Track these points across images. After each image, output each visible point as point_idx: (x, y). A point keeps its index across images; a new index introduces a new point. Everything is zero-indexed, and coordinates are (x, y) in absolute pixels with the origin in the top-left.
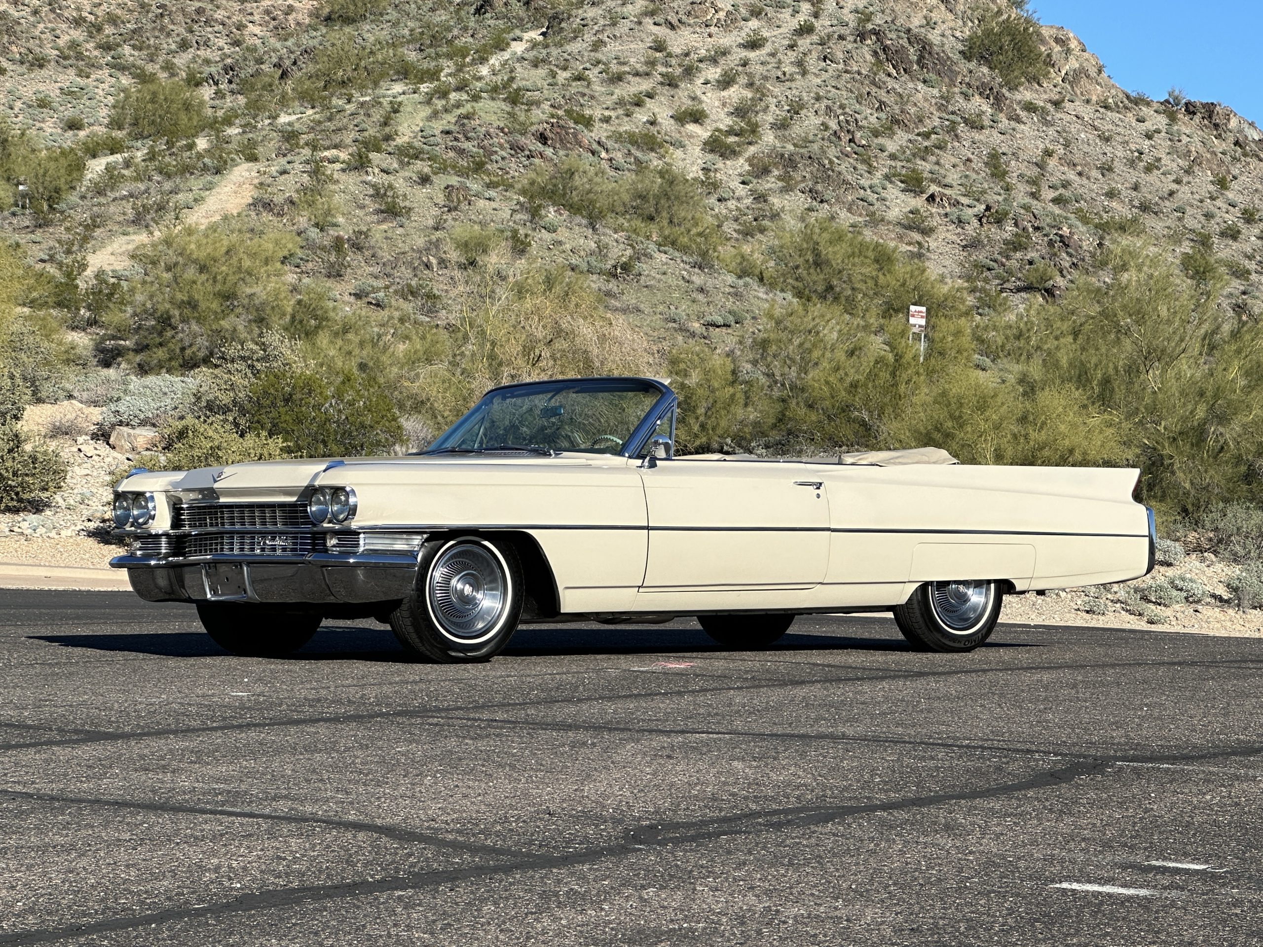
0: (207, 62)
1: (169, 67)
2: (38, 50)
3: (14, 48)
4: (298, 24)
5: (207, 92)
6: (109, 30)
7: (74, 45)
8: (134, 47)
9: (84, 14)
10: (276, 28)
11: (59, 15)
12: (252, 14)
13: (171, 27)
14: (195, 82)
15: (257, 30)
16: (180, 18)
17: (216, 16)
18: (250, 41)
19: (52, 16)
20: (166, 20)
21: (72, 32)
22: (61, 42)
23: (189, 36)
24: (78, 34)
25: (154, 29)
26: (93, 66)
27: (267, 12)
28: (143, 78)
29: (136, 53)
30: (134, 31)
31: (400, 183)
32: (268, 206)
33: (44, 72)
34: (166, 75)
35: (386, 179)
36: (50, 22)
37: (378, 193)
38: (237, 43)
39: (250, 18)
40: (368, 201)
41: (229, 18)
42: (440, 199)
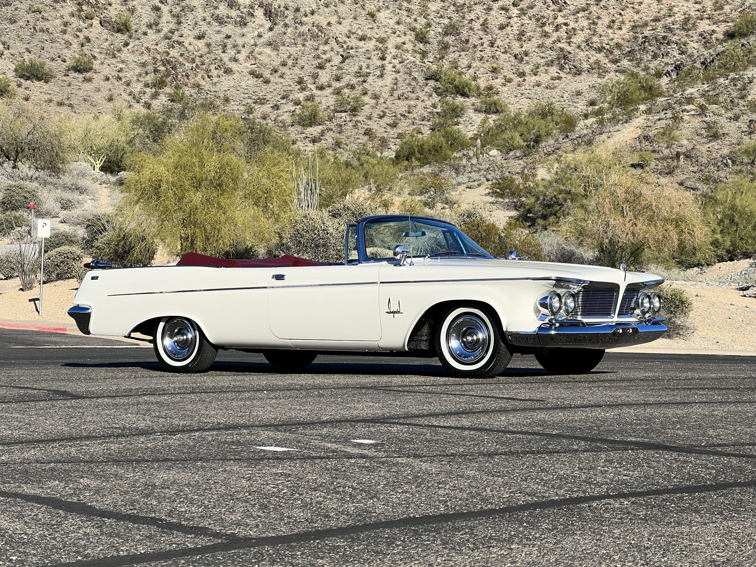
0: (667, 64)
1: (646, 69)
2: (579, 66)
3: (567, 66)
4: (717, 40)
5: (665, 80)
6: (617, 52)
7: (597, 62)
8: (629, 60)
9: (604, 45)
10: (705, 43)
11: (591, 47)
12: (692, 37)
13: (650, 48)
14: (659, 75)
15: (695, 45)
16: (654, 42)
17: (673, 39)
18: (690, 51)
19: (587, 48)
20: (647, 44)
21: (597, 55)
22: (591, 61)
23: (658, 51)
24: (600, 56)
25: (640, 49)
26: (607, 71)
27: (701, 35)
28: (634, 75)
29: (630, 63)
30: (629, 52)
31: (723, 121)
32: (647, 138)
33: (582, 77)
34: (644, 73)
35: (714, 118)
36: (586, 50)
37: (709, 127)
38: (682, 53)
39: (692, 39)
40: (703, 132)
41: (680, 40)
42: (745, 128)
